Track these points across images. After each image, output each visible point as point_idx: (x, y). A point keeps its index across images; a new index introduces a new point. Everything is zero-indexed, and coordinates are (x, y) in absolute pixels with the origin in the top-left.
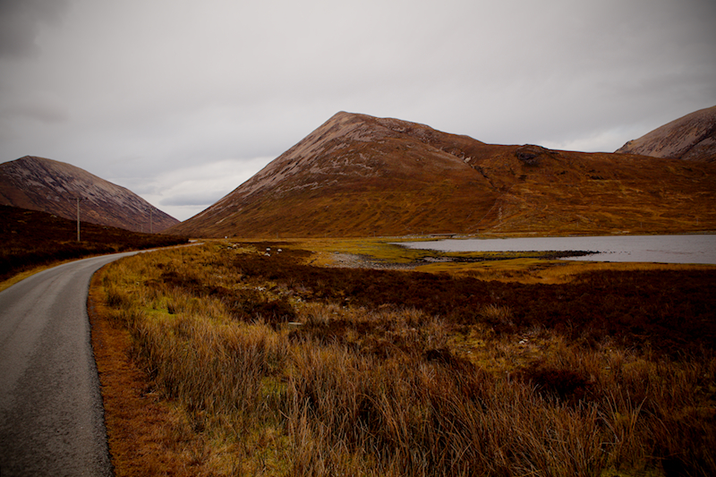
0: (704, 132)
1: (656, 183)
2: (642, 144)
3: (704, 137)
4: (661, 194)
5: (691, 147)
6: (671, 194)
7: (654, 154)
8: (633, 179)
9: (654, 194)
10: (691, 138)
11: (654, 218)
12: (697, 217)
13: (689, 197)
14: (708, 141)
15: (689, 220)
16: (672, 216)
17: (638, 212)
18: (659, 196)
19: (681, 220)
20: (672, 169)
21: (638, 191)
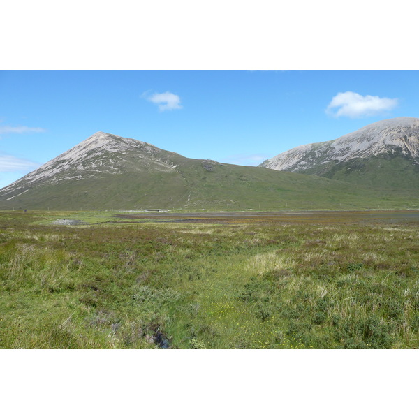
0: (302, 158)
5: (295, 165)
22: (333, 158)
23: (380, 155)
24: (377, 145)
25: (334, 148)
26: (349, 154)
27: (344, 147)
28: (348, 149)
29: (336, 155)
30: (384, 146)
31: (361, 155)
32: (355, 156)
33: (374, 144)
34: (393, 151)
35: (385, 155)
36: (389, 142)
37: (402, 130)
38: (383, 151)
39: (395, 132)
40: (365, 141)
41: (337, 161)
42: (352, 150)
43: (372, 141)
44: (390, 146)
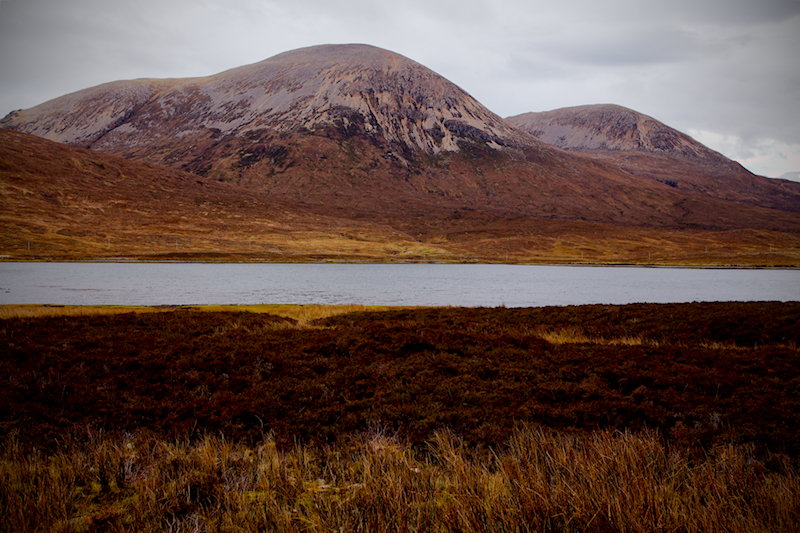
0: (123, 114)
1: (53, 182)
2: (34, 119)
3: (123, 121)
4: (60, 199)
5: (104, 134)
6: (75, 200)
7: (53, 137)
8: (17, 171)
9: (50, 198)
10: (105, 120)
11: (49, 235)
12: (109, 237)
13: (99, 206)
14: (126, 128)
15: (98, 241)
16: (75, 234)
17: (25, 225)
18: (56, 202)
19: (87, 240)
20: (77, 162)
21: (25, 191)
22: (208, 124)
23: (318, 127)
24: (311, 103)
25: (208, 98)
26: (247, 117)
27: (233, 97)
28: (243, 104)
29: (215, 118)
30: (327, 106)
31: (276, 122)
32: (259, 123)
33: (305, 99)
34: (346, 120)
35: (328, 128)
36: (337, 100)
37: (364, 75)
38: (324, 118)
39: (351, 78)
40: (284, 90)
41: (217, 132)
42: (253, 108)
43: (300, 93)
44: (339, 108)
